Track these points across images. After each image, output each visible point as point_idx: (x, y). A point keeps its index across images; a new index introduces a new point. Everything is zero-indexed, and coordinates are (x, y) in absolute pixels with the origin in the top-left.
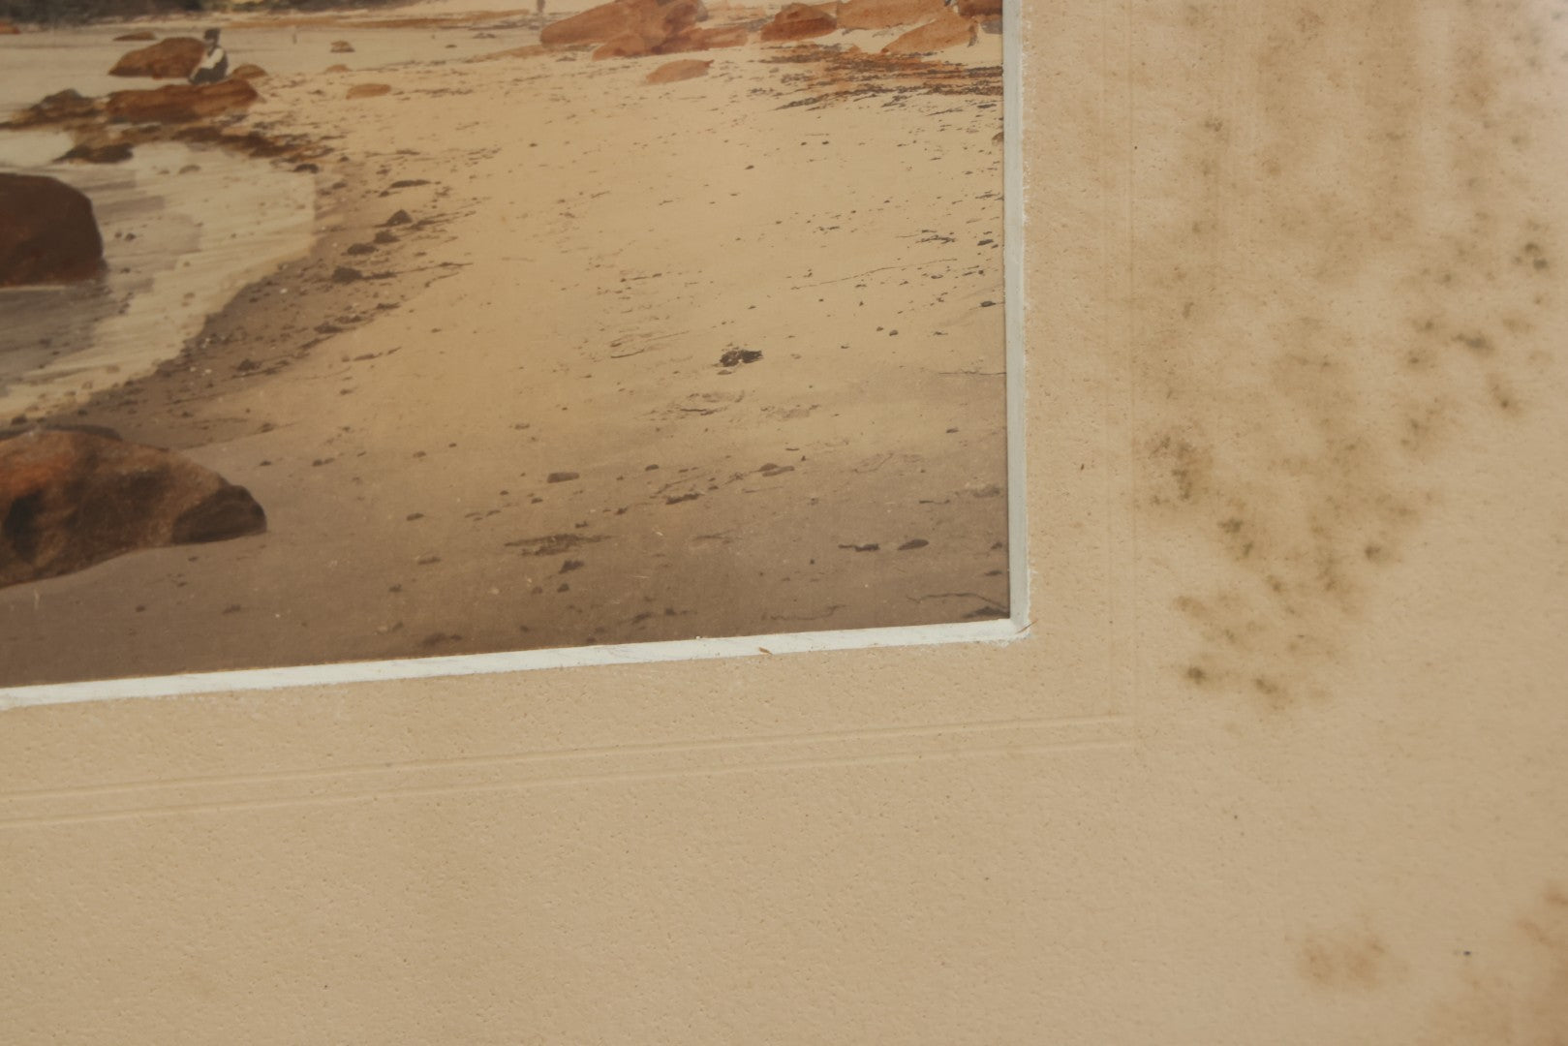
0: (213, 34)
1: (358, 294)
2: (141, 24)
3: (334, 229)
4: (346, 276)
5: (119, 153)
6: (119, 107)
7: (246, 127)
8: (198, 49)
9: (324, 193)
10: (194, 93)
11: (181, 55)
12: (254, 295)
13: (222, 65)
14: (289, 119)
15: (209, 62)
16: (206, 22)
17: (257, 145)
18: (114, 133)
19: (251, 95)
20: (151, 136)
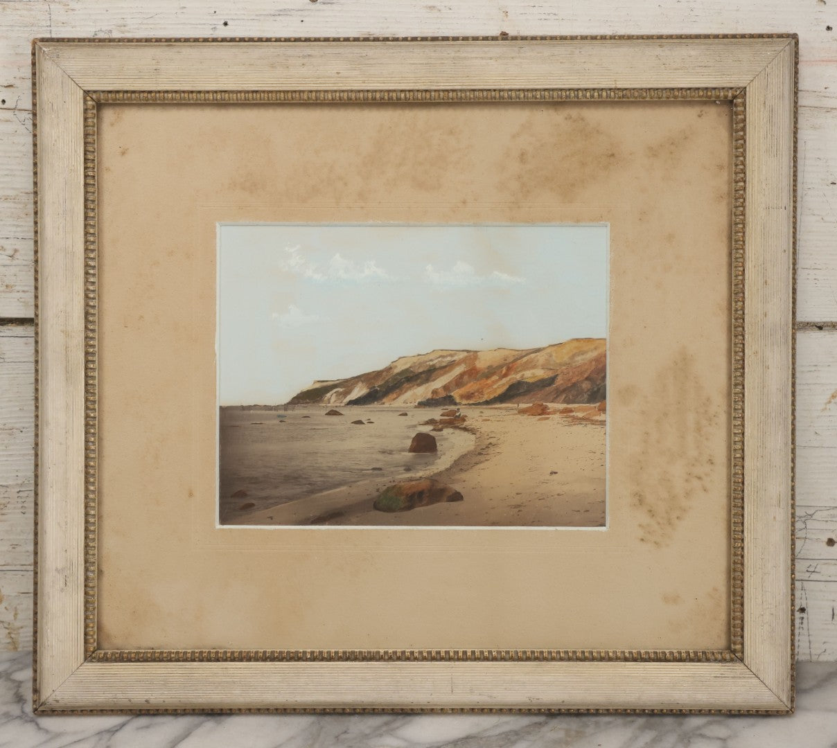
0: (458, 409)
1: (482, 458)
2: (447, 407)
3: (478, 445)
4: (480, 454)
5: (441, 430)
6: (441, 422)
7: (463, 426)
8: (456, 412)
9: (477, 439)
10: (455, 420)
11: (453, 413)
12: (463, 457)
13: (460, 415)
14: (471, 425)
15: (457, 414)
16: (457, 407)
17: (465, 429)
18: (440, 426)
19: (464, 420)
20: (447, 427)
